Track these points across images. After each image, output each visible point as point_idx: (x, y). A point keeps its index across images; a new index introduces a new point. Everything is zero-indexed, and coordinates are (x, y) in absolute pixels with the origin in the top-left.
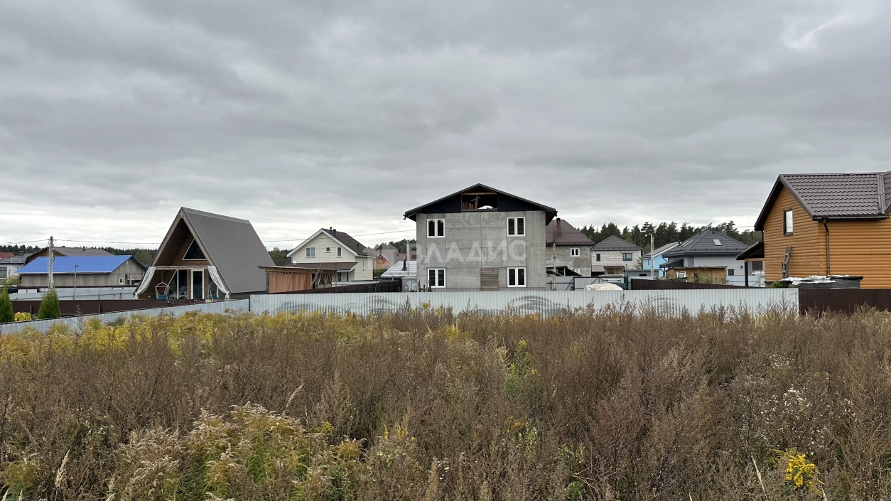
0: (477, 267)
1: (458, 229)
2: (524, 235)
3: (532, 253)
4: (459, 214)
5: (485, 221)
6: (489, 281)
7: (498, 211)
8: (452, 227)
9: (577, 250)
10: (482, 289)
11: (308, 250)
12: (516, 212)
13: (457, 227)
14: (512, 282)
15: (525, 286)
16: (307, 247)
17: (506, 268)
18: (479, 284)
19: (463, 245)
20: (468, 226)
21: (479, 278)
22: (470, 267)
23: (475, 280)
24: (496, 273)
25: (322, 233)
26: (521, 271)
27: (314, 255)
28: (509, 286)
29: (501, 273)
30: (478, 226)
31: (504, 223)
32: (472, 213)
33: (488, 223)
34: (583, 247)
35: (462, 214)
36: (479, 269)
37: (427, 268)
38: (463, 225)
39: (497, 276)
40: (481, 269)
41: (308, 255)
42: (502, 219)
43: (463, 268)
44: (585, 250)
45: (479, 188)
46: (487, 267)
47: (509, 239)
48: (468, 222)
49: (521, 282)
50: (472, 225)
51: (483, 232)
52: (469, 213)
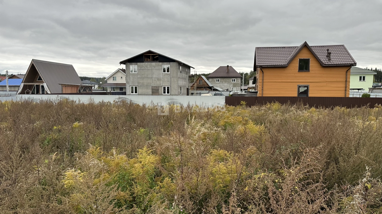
0: (150, 86)
1: (143, 70)
2: (169, 73)
3: (173, 80)
4: (143, 63)
5: (153, 66)
6: (155, 92)
7: (159, 62)
8: (140, 68)
9: (234, 80)
10: (152, 95)
11: (113, 77)
12: (166, 63)
13: (142, 68)
14: (164, 92)
15: (169, 94)
16: (113, 76)
17: (162, 86)
18: (151, 93)
19: (145, 76)
20: (147, 68)
21: (151, 91)
22: (147, 86)
23: (150, 91)
24: (158, 89)
25: (119, 70)
26: (168, 88)
27: (116, 80)
28: (163, 94)
29: (160, 88)
30: (151, 68)
31: (161, 67)
32: (148, 63)
33: (155, 67)
34: (237, 78)
35: (144, 63)
36: (151, 87)
37: (130, 86)
38: (145, 68)
39: (158, 90)
40: (152, 87)
41: (114, 80)
42: (160, 65)
43: (145, 86)
44: (238, 79)
45: (150, 52)
46: (154, 86)
47: (163, 74)
48: (147, 67)
49: (168, 92)
50: (148, 68)
51: (153, 71)
52: (147, 63)
